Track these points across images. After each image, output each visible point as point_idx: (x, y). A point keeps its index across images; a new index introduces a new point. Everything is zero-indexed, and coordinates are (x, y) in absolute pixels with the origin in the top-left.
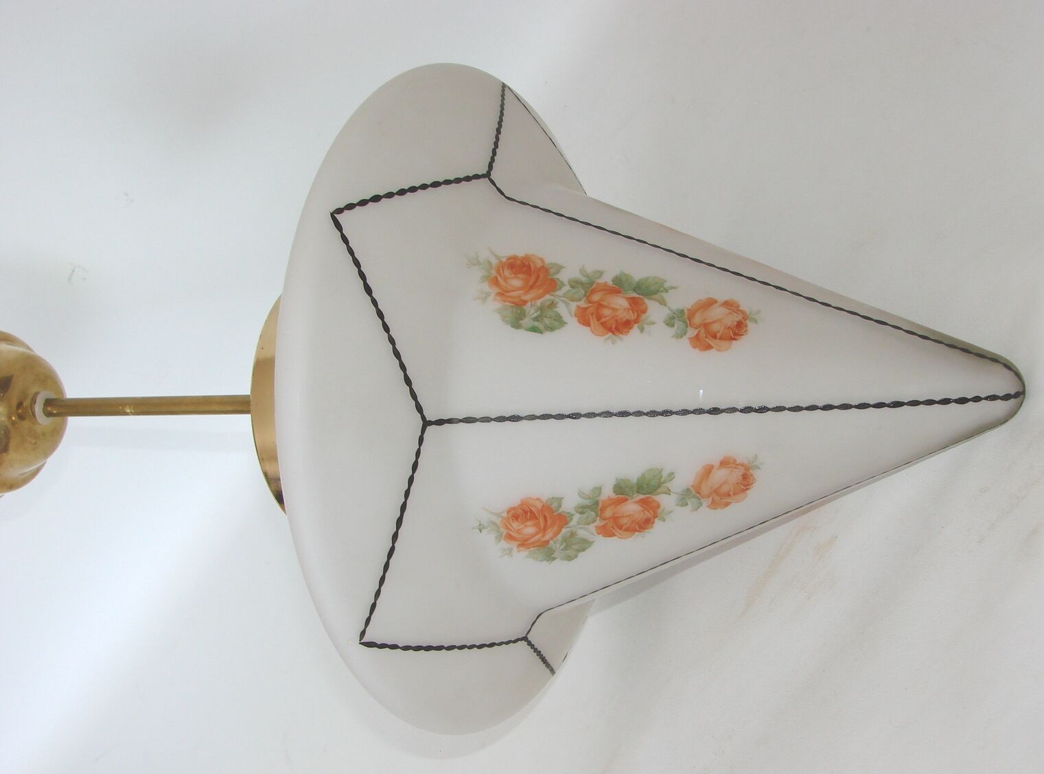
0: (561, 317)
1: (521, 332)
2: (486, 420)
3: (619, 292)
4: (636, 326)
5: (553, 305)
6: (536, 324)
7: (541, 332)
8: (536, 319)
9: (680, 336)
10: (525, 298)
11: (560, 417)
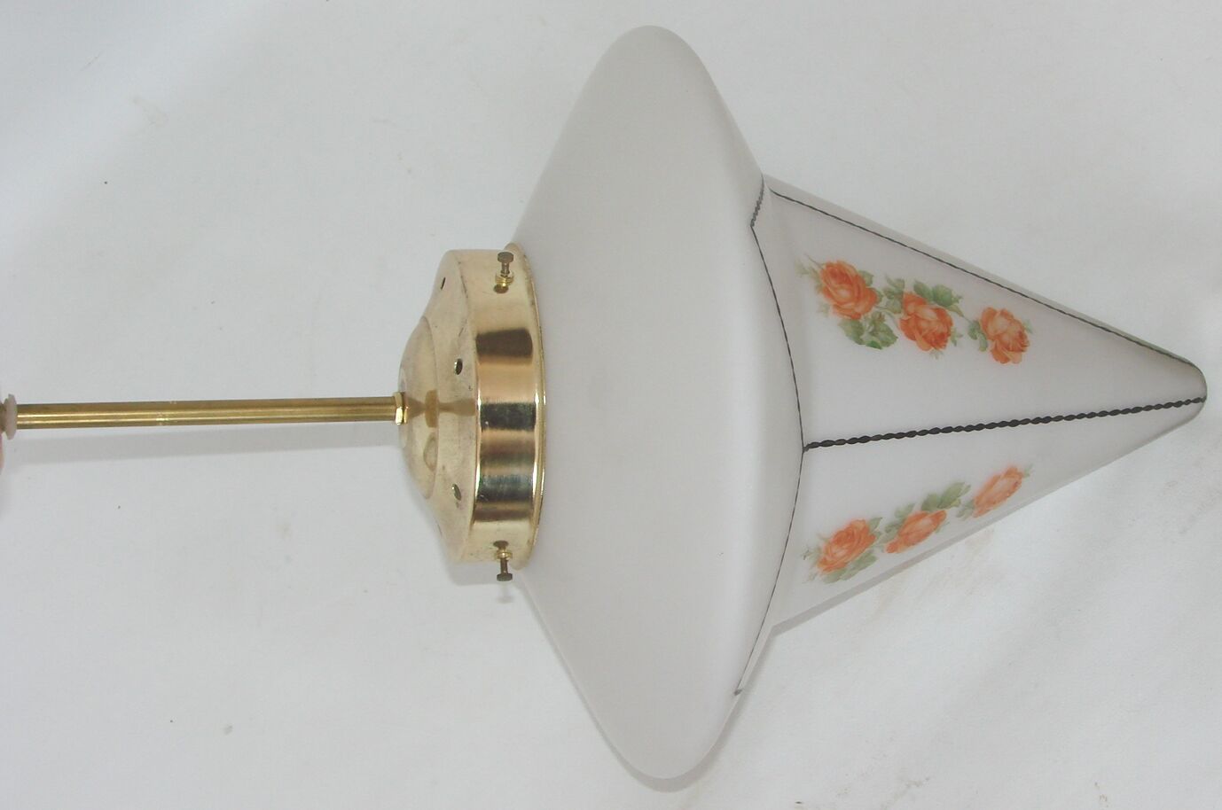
0: (891, 331)
1: (863, 347)
2: (841, 442)
3: (925, 303)
4: (949, 338)
5: (881, 318)
6: (874, 339)
7: (880, 348)
8: (872, 333)
9: (984, 348)
10: (858, 310)
11: (900, 436)
